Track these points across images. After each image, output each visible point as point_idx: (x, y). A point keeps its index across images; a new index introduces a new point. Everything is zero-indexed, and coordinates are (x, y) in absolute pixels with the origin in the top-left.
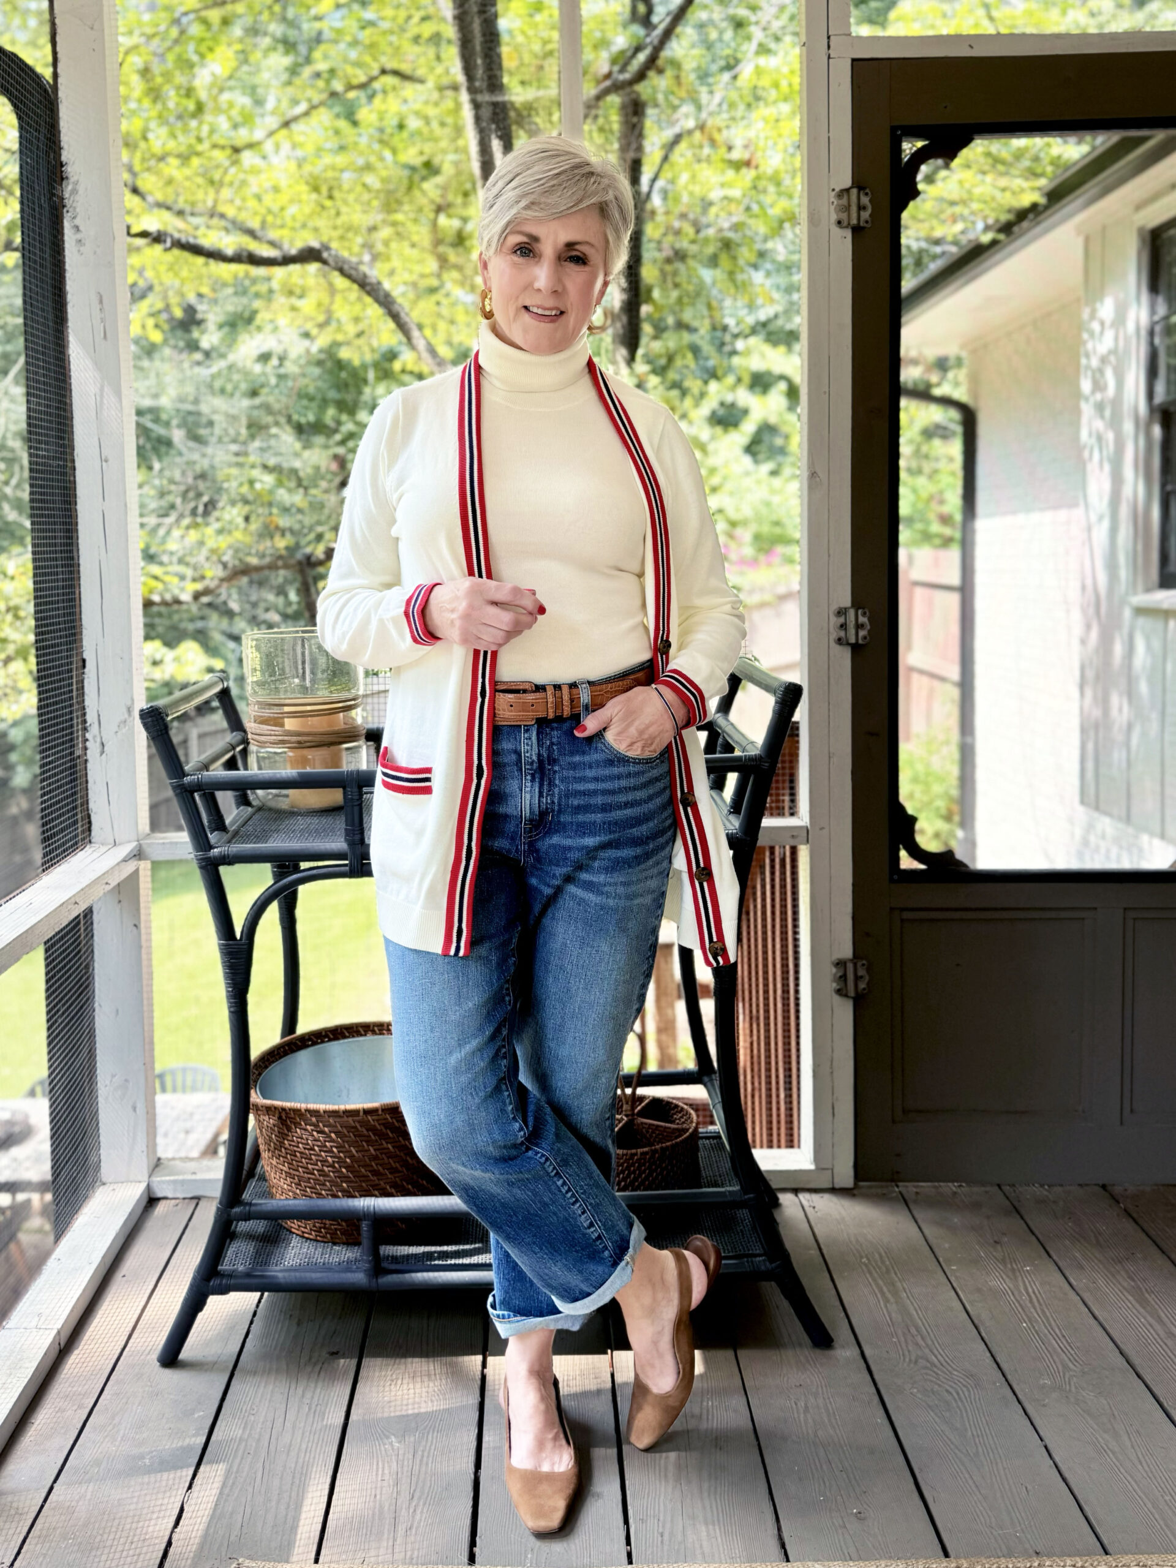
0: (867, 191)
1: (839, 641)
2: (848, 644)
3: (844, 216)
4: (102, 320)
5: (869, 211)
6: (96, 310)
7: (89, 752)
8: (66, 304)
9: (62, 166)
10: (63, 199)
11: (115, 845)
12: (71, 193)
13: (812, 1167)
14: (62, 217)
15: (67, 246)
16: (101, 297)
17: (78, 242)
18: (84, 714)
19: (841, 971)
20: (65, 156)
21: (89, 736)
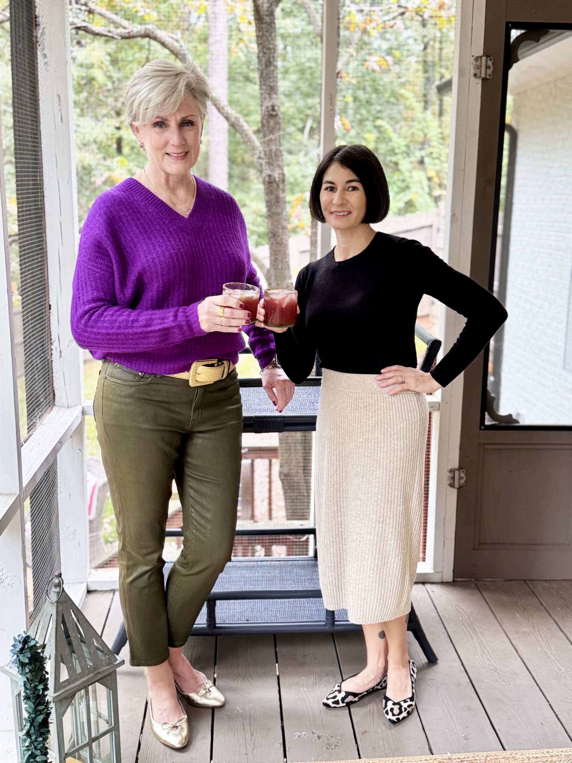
0: (491, 58)
3: (478, 71)
4: (60, 110)
5: (492, 69)
6: (56, 105)
7: (53, 356)
8: (39, 100)
9: (36, 18)
10: (37, 38)
11: (68, 407)
12: (41, 35)
13: (432, 571)
14: (37, 49)
15: (39, 65)
16: (59, 97)
17: (46, 63)
18: (51, 335)
19: (452, 475)
20: (38, 11)
21: (53, 347)
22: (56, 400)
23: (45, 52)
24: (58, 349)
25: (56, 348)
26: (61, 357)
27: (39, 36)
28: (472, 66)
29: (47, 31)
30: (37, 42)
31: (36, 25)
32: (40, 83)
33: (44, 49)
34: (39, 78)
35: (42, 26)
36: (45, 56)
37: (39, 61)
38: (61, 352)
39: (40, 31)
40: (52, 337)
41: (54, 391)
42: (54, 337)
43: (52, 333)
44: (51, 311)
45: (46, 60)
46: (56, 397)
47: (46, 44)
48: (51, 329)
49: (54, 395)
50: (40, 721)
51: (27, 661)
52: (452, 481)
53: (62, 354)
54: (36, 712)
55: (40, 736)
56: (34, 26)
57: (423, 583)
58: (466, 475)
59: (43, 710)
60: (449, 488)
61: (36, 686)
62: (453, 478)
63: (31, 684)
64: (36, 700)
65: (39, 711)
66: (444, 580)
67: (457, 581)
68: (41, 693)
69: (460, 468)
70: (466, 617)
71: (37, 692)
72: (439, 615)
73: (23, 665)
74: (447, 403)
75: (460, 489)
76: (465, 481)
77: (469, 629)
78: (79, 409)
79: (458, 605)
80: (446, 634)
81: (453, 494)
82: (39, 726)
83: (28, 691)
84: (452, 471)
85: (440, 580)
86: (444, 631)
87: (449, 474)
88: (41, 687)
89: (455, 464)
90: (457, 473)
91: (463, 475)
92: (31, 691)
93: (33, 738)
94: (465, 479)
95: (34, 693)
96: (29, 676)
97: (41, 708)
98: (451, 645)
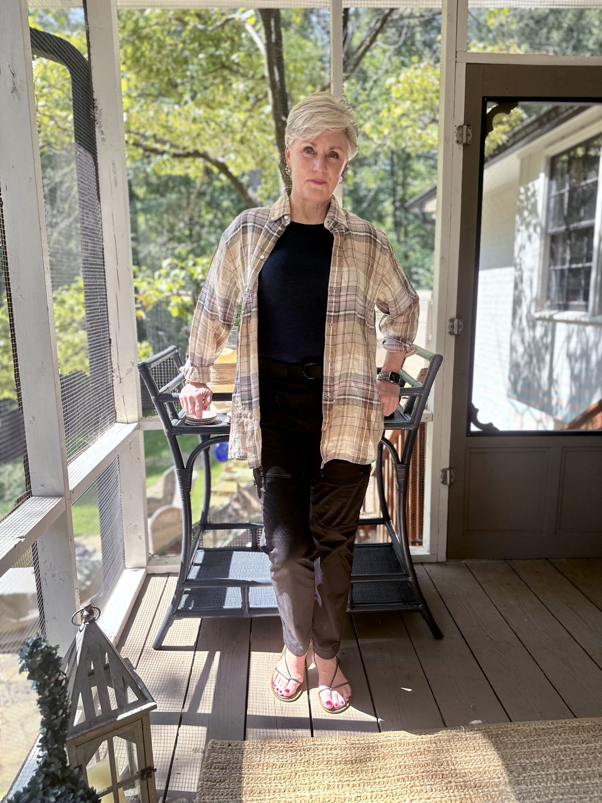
0: (471, 127)
1: (451, 333)
2: (454, 334)
3: (460, 139)
5: (471, 137)
6: (112, 173)
7: (114, 381)
9: (94, 101)
10: (94, 117)
12: (99, 114)
13: (429, 554)
14: (95, 126)
17: (103, 139)
18: (112, 364)
19: (444, 473)
20: (95, 95)
21: (114, 374)
22: (117, 418)
23: (102, 129)
25: (117, 375)
26: (120, 382)
27: (97, 116)
28: (455, 135)
29: (103, 112)
30: (95, 121)
31: (94, 107)
32: (98, 155)
33: (101, 126)
34: (98, 152)
35: (100, 108)
36: (102, 133)
37: (97, 137)
38: (120, 378)
39: (98, 112)
40: (113, 366)
41: (115, 410)
42: (115, 366)
44: (112, 344)
45: (103, 137)
46: (118, 415)
47: (102, 123)
48: (112, 360)
49: (116, 414)
52: (444, 479)
53: (122, 380)
56: (92, 107)
57: (422, 564)
58: (455, 473)
60: (442, 485)
62: (445, 476)
66: (439, 561)
67: (449, 561)
69: (450, 468)
70: (461, 592)
72: (438, 592)
74: (439, 414)
75: (451, 486)
76: (455, 479)
78: (135, 425)
81: (445, 490)
84: (444, 471)
85: (435, 561)
86: (444, 605)
87: (441, 473)
89: (446, 465)
90: (448, 472)
91: (453, 474)
94: (455, 477)
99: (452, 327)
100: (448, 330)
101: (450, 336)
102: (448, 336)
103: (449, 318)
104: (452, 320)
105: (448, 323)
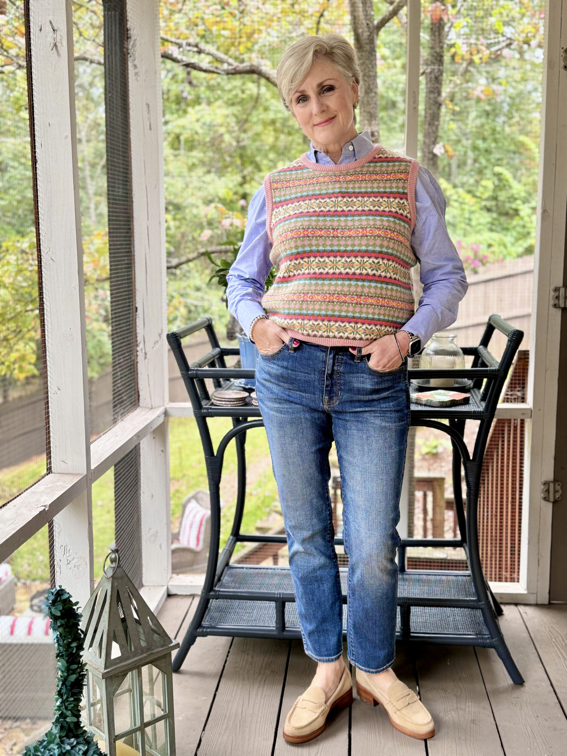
1: (555, 306)
2: (559, 307)
4: (149, 119)
6: (145, 113)
7: (138, 357)
8: (129, 109)
9: (128, 31)
10: (128, 49)
11: (152, 408)
12: (133, 46)
13: (526, 592)
14: (128, 60)
15: (130, 76)
16: (148, 106)
17: (136, 74)
18: (136, 337)
19: (547, 487)
20: (129, 25)
21: (138, 349)
22: (141, 401)
23: (136, 62)
24: (143, 351)
25: (142, 349)
26: (145, 358)
27: (130, 47)
28: (562, 58)
29: (138, 43)
30: (128, 54)
31: (128, 38)
32: (130, 93)
33: (134, 60)
34: (130, 88)
35: (133, 38)
36: (135, 66)
37: (130, 72)
38: (146, 354)
39: (132, 43)
40: (138, 338)
41: (138, 392)
42: (140, 338)
43: (138, 335)
44: (138, 313)
45: (136, 71)
46: (141, 398)
47: (136, 55)
48: (138, 331)
49: (139, 396)
50: (73, 680)
51: (59, 614)
52: (547, 495)
53: (148, 356)
54: (69, 671)
55: (72, 696)
56: (126, 38)
57: (516, 604)
58: (561, 488)
59: (76, 669)
60: (543, 502)
61: (70, 643)
62: (548, 491)
63: (64, 640)
64: (69, 659)
65: (73, 670)
66: (539, 603)
67: (553, 604)
68: (74, 651)
69: (555, 480)
70: (560, 638)
71: (70, 650)
72: (531, 636)
73: (55, 618)
74: (539, 410)
75: (555, 502)
76: (561, 495)
77: (562, 651)
78: (161, 410)
79: (552, 627)
80: (536, 654)
81: (548, 508)
82: (70, 686)
83: (61, 648)
84: (546, 483)
85: (533, 602)
86: (535, 651)
87: (543, 487)
88: (74, 645)
89: (549, 475)
90: (552, 485)
91: (558, 488)
92: (64, 648)
93: (65, 697)
94: (560, 492)
95: (67, 650)
96: (61, 629)
97: (75, 667)
98: (541, 665)
99: (557, 298)
100: (552, 302)
101: (554, 309)
102: (553, 310)
103: (553, 287)
104: (557, 290)
105: (552, 293)
